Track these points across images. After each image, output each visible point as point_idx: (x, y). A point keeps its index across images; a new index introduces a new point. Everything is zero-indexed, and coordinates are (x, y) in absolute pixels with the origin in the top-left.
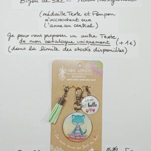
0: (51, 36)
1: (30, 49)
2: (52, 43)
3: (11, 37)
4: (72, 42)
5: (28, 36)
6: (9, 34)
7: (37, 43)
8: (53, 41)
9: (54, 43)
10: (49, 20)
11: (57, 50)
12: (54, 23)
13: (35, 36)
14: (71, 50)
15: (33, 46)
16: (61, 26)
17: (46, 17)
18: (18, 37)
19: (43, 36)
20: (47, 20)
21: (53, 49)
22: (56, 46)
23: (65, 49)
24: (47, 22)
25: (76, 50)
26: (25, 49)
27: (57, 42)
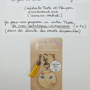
0: (32, 22)
1: (19, 31)
2: (33, 27)
3: (7, 23)
4: (45, 26)
5: (18, 22)
6: (5, 22)
7: (23, 27)
8: (33, 26)
9: (34, 27)
10: (31, 12)
11: (36, 31)
12: (34, 14)
13: (22, 22)
14: (45, 31)
15: (21, 29)
16: (38, 16)
17: (29, 10)
18: (11, 23)
19: (27, 23)
20: (29, 12)
21: (34, 31)
22: (36, 29)
23: (41, 31)
24: (29, 14)
25: (48, 31)
26: (15, 31)
27: (36, 26)
